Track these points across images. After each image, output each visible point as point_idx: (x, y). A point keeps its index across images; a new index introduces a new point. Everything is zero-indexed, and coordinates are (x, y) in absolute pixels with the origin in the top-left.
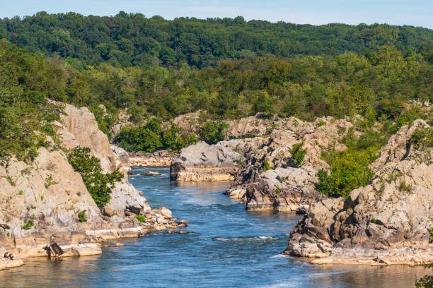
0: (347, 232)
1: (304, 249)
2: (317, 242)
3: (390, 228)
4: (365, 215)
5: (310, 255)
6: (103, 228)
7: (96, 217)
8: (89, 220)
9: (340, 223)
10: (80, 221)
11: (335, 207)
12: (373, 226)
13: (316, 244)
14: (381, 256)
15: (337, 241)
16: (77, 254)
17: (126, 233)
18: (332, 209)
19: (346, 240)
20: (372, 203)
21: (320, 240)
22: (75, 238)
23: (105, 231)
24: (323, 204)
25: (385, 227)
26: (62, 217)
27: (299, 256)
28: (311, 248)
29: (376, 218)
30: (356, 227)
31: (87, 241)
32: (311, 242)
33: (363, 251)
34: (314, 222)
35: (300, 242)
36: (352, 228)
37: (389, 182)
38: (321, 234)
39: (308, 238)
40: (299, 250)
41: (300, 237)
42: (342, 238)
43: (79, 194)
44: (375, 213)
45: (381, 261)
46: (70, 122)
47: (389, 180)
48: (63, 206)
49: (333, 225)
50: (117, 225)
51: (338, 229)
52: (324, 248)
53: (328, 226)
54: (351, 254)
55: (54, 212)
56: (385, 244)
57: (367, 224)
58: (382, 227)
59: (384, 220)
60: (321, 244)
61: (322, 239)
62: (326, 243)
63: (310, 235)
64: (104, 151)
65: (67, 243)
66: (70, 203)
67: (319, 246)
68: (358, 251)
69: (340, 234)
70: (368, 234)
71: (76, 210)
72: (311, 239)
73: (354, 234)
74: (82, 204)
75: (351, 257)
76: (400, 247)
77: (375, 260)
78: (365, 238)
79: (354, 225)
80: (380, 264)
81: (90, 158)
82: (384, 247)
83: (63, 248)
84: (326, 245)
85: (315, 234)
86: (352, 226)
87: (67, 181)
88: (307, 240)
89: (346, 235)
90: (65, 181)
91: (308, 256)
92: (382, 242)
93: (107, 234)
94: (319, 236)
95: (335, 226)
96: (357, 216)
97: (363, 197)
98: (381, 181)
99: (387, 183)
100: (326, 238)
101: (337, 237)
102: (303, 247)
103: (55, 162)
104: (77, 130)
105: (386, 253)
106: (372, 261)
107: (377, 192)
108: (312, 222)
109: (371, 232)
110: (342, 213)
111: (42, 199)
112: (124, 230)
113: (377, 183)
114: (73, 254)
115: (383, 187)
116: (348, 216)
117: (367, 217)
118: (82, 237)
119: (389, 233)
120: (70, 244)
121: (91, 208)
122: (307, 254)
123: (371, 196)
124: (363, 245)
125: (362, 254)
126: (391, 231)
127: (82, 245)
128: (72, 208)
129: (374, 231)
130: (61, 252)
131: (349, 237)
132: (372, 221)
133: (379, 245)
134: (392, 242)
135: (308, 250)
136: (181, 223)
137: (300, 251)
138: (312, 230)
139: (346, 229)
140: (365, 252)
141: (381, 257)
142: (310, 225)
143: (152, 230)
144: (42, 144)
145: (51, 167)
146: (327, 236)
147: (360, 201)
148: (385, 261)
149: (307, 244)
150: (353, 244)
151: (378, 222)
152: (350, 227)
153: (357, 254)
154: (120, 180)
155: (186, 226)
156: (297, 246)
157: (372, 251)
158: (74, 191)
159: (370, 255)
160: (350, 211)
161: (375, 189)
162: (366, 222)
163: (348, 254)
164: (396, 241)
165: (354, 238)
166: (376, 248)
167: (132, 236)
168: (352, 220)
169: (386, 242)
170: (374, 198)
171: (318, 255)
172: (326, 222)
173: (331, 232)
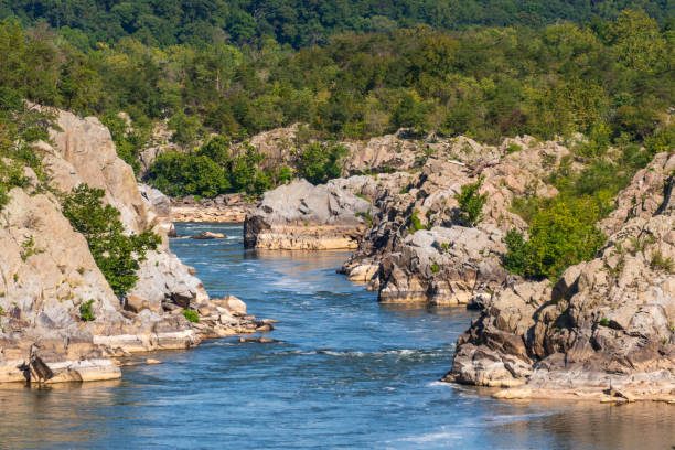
0: (557, 341)
1: (481, 372)
2: (503, 358)
3: (633, 335)
4: (590, 311)
5: (492, 383)
6: (123, 333)
7: (111, 313)
8: (99, 318)
9: (544, 327)
10: (84, 319)
11: (537, 298)
12: (604, 332)
13: (501, 364)
14: (618, 384)
15: (539, 358)
16: (77, 378)
17: (166, 341)
18: (531, 301)
19: (556, 356)
20: (603, 290)
21: (509, 357)
22: (74, 349)
23: (127, 337)
24: (515, 292)
25: (625, 333)
26: (50, 312)
27: (471, 384)
28: (493, 370)
29: (610, 317)
30: (573, 334)
31: (95, 354)
32: (494, 359)
33: (586, 375)
34: (499, 324)
35: (473, 359)
36: (567, 335)
37: (633, 254)
38: (511, 346)
39: (488, 352)
40: (473, 373)
41: (473, 351)
42: (548, 352)
43: (81, 272)
44: (608, 308)
45: (618, 395)
46: (67, 144)
47: (632, 249)
48: (53, 292)
49: (532, 330)
50: (148, 327)
51: (541, 337)
52: (516, 370)
53: (523, 331)
54: (565, 382)
55: (37, 303)
56: (624, 365)
57: (594, 328)
58: (619, 333)
59: (622, 321)
60: (510, 364)
61: (513, 354)
62: (519, 362)
63: (492, 347)
64: (127, 196)
65: (60, 357)
66: (65, 287)
67: (507, 367)
68: (577, 376)
69: (544, 345)
70: (595, 346)
71: (76, 300)
72: (494, 353)
73: (570, 346)
74: (86, 288)
75: (564, 387)
76: (652, 369)
77: (607, 392)
78: (590, 353)
79: (570, 330)
80: (615, 399)
81: (103, 207)
82: (623, 369)
83: (53, 366)
84: (519, 364)
85: (501, 345)
86: (566, 331)
87: (61, 247)
88: (486, 356)
89: (556, 347)
90: (57, 248)
91: (487, 385)
92: (620, 361)
93: (131, 343)
94: (508, 348)
95: (537, 331)
96: (576, 313)
97: (586, 280)
98: (619, 251)
99: (628, 255)
100: (521, 352)
101: (540, 350)
102: (479, 368)
103: (39, 213)
104: (78, 157)
105: (625, 380)
106: (602, 394)
107: (612, 271)
108: (495, 324)
109: (600, 342)
110: (548, 309)
111: (16, 279)
112: (161, 336)
113: (611, 255)
114: (69, 378)
115: (622, 262)
116: (559, 313)
117: (593, 314)
118: (87, 347)
119: (631, 343)
120: (65, 360)
121: (102, 297)
122: (486, 381)
123: (601, 277)
124: (586, 365)
125: (583, 382)
126: (636, 340)
127: (86, 363)
128: (69, 296)
129: (605, 340)
130: (49, 374)
131: (562, 350)
132: (603, 324)
133: (614, 365)
134: (636, 360)
135: (487, 373)
136: (263, 324)
137: (473, 376)
138: (495, 337)
139: (555, 336)
140: (590, 378)
141: (617, 387)
142: (493, 330)
143: (211, 335)
144: (17, 182)
145: (31, 223)
146: (521, 349)
147: (580, 285)
148: (624, 394)
149: (486, 362)
150: (567, 364)
151: (613, 325)
152: (563, 333)
153: (575, 382)
154: (154, 247)
155: (272, 329)
156: (468, 367)
157: (602, 375)
158: (73, 265)
159: (597, 382)
160: (564, 304)
161: (607, 266)
162: (590, 325)
163: (558, 381)
164: (644, 359)
165: (570, 352)
166: (608, 372)
167: (175, 346)
168: (567, 321)
169: (627, 361)
170: (605, 282)
171: (505, 382)
172: (520, 323)
173: (529, 342)
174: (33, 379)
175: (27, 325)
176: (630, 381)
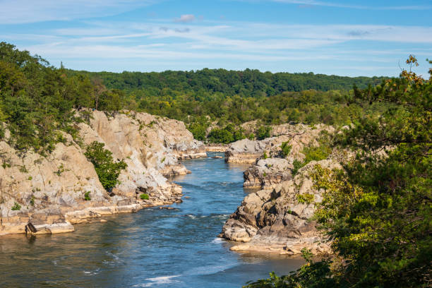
0: (269, 220)
1: (234, 234)
2: (245, 227)
3: (303, 219)
4: (284, 206)
5: (238, 239)
6: (103, 206)
7: (100, 197)
8: (93, 199)
9: (265, 212)
10: (86, 200)
11: (266, 197)
12: (289, 217)
13: (244, 229)
14: (292, 245)
15: (261, 227)
16: (49, 232)
17: (122, 209)
18: (263, 199)
19: (267, 227)
20: (292, 196)
21: (248, 226)
22: (50, 218)
24: (257, 194)
25: (299, 217)
26: (65, 197)
27: (228, 239)
28: (240, 232)
29: (293, 209)
30: (276, 217)
31: (60, 221)
32: (241, 227)
34: (246, 210)
35: (232, 226)
36: (273, 217)
37: (308, 178)
38: (249, 221)
39: (239, 223)
41: (233, 223)
42: (265, 225)
43: (88, 179)
44: (292, 205)
45: (289, 250)
46: (99, 124)
47: (308, 175)
48: (73, 188)
49: (259, 214)
50: (115, 203)
51: (263, 217)
52: (251, 233)
53: (256, 214)
54: (267, 242)
55: (59, 193)
57: (285, 214)
58: (296, 217)
59: (298, 212)
60: (249, 230)
61: (250, 224)
63: (241, 221)
64: (137, 145)
65: (41, 222)
66: (79, 186)
67: (247, 231)
68: (273, 239)
69: (264, 221)
70: (285, 224)
71: (83, 191)
72: (242, 224)
73: (273, 223)
74: (89, 186)
75: (266, 244)
76: (310, 236)
77: (285, 248)
78: (282, 227)
79: (275, 215)
80: (288, 252)
81: (104, 151)
82: (296, 236)
83: (37, 227)
84: (253, 230)
85: (245, 220)
86: (273, 215)
87: (79, 168)
88: (237, 225)
89: (268, 223)
90: (77, 169)
91: (235, 240)
92: (295, 232)
93: (105, 210)
94: (248, 222)
95: (261, 215)
96: (278, 207)
97: (285, 191)
98: (302, 177)
99: (306, 179)
100: (254, 224)
101: (261, 223)
102: (233, 232)
103: (68, 154)
104: (104, 130)
105: (295, 242)
106: (282, 250)
107: (297, 187)
108: (244, 210)
109: (287, 222)
110: (267, 204)
111: (50, 183)
112: (120, 207)
113: (298, 178)
114: (46, 232)
115: (302, 182)
116: (272, 206)
117: (285, 208)
119: (302, 222)
121: (97, 189)
122: (235, 238)
123: (292, 190)
124: (279, 233)
125: (275, 242)
126: (304, 221)
127: (55, 225)
128: (80, 190)
129: (289, 221)
130: (35, 230)
131: (270, 225)
132: (289, 212)
133: (292, 234)
134: (303, 231)
135: (237, 234)
137: (230, 235)
138: (243, 216)
139: (268, 217)
140: (279, 240)
141: (289, 247)
142: (242, 213)
143: (150, 205)
144: (61, 140)
145: (65, 158)
146: (254, 222)
147: (282, 193)
148: (292, 250)
149: (237, 229)
150: (271, 232)
151: (294, 213)
152: (271, 216)
153: (272, 242)
154: (124, 168)
155: (182, 202)
156: (228, 231)
157: (285, 239)
158: (84, 175)
159: (282, 242)
160: (274, 201)
161: (295, 184)
162: (283, 213)
163: (264, 241)
164: (307, 230)
165: (273, 226)
166: (288, 237)
167: (127, 211)
168: (273, 210)
169: (298, 232)
170: (293, 191)
171: (245, 239)
172: (256, 210)
173: (258, 219)
174: (28, 233)
175: (50, 203)
176: (298, 242)
